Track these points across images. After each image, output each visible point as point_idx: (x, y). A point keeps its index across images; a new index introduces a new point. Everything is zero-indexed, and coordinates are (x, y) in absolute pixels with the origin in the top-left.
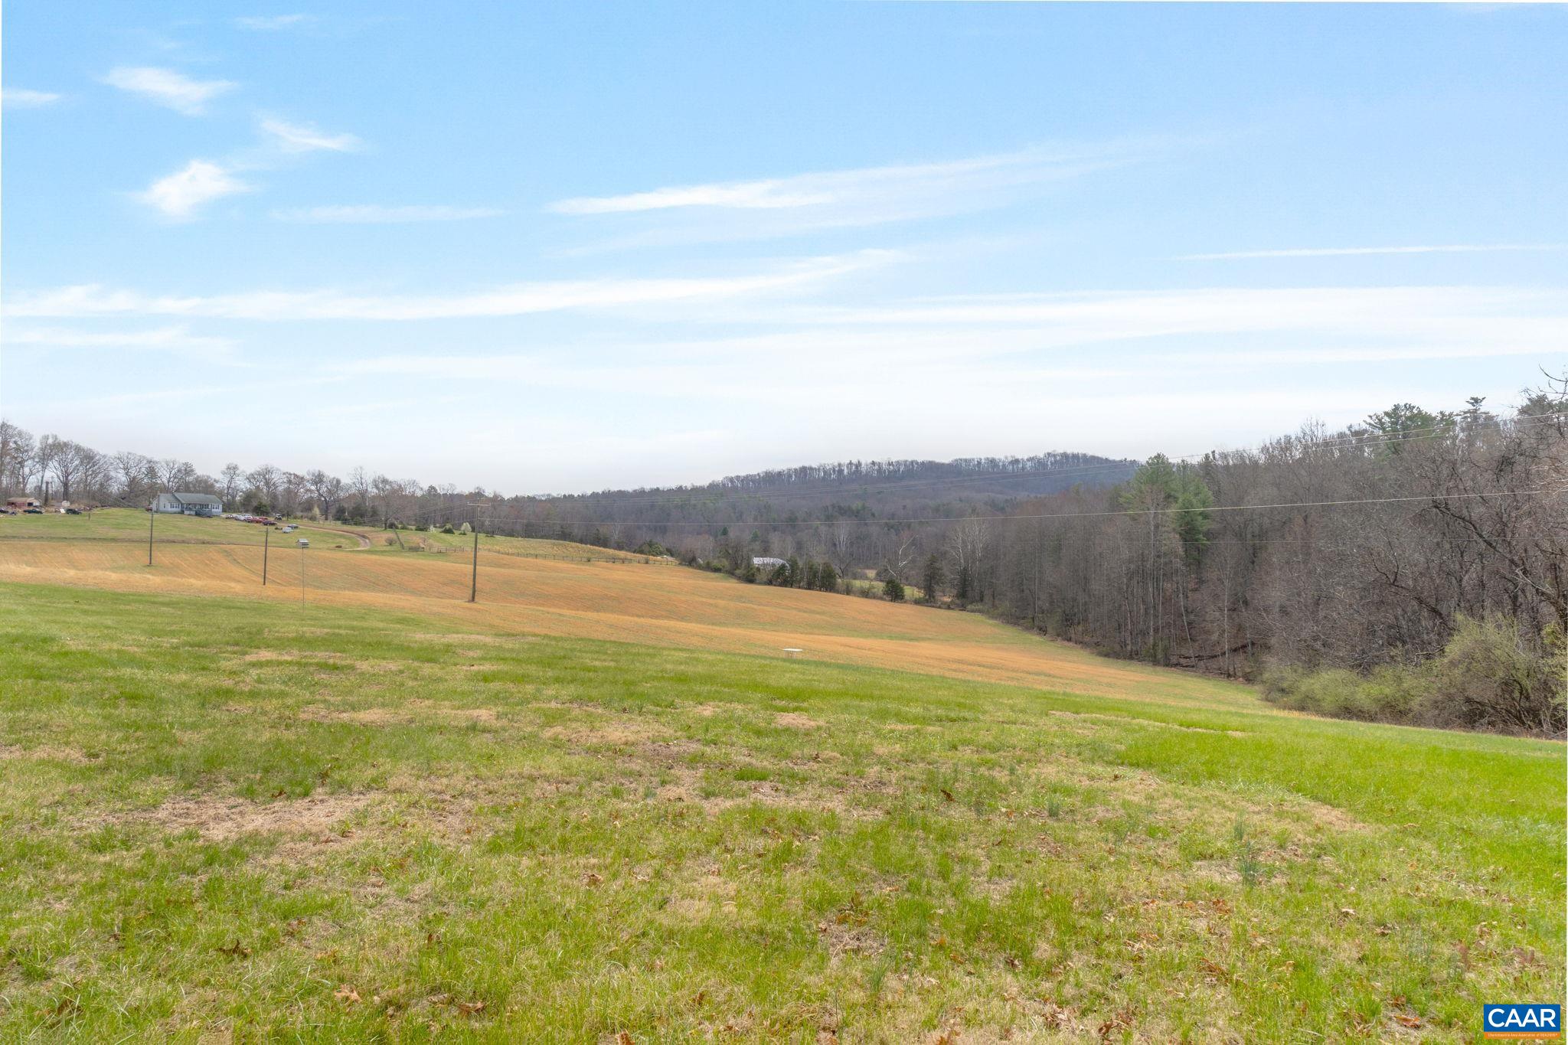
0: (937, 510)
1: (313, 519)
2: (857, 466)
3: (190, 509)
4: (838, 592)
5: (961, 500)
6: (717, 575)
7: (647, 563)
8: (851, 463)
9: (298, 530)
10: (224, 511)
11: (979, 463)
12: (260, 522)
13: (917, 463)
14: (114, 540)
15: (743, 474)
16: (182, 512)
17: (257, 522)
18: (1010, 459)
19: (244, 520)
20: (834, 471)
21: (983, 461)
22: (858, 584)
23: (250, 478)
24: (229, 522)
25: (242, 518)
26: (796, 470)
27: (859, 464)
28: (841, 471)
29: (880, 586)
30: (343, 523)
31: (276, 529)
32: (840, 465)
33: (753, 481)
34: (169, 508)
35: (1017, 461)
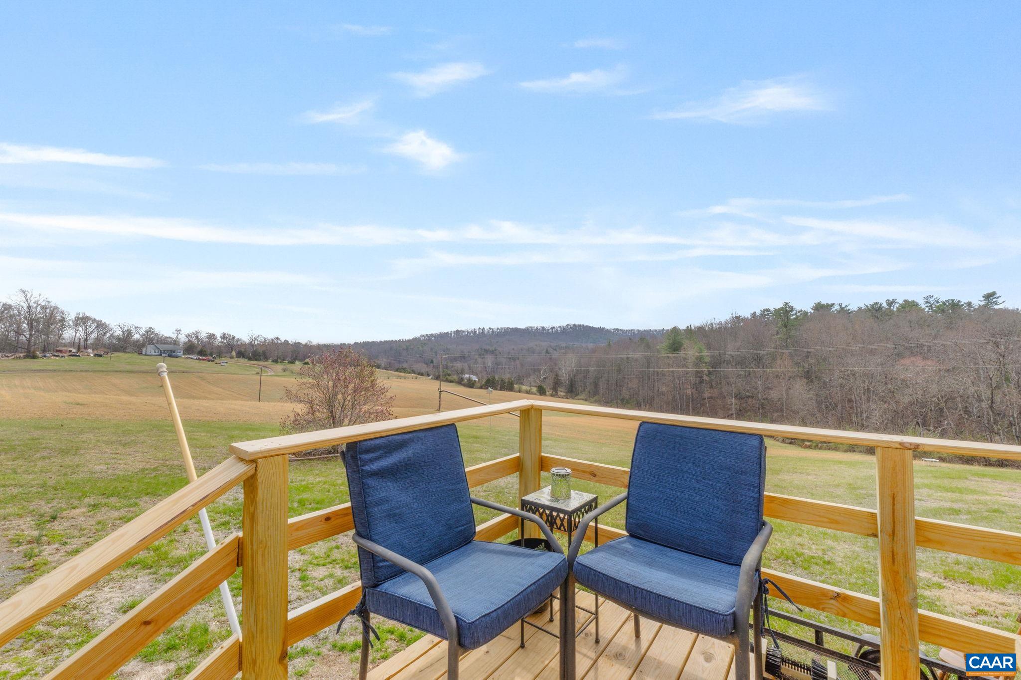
0: (528, 350)
1: (232, 357)
2: (482, 330)
3: (165, 353)
4: (515, 392)
5: (536, 346)
6: (451, 384)
7: (416, 379)
8: (480, 329)
9: (228, 364)
10: (184, 354)
11: (537, 328)
12: (205, 360)
13: (510, 328)
14: (132, 372)
15: (429, 333)
16: (161, 355)
17: (204, 360)
18: (551, 327)
19: (197, 359)
20: (472, 332)
21: (539, 327)
22: (524, 388)
23: (188, 336)
24: (188, 360)
25: (195, 358)
26: (454, 331)
27: (484, 329)
28: (475, 332)
29: (534, 390)
30: (249, 360)
31: (216, 363)
32: (474, 329)
33: (435, 337)
34: (154, 354)
35: (554, 328)
